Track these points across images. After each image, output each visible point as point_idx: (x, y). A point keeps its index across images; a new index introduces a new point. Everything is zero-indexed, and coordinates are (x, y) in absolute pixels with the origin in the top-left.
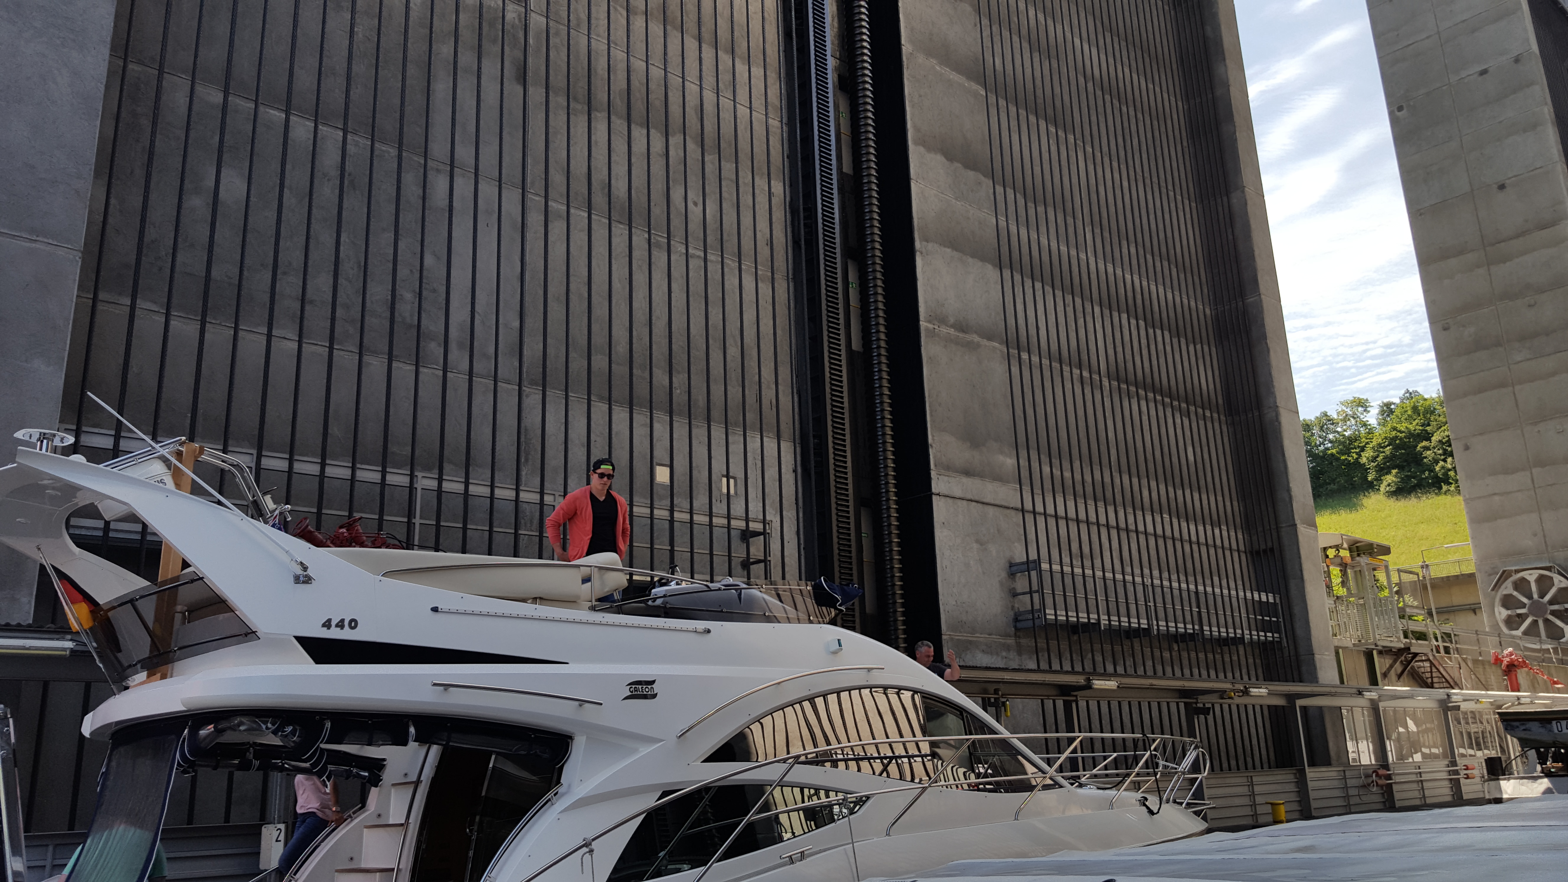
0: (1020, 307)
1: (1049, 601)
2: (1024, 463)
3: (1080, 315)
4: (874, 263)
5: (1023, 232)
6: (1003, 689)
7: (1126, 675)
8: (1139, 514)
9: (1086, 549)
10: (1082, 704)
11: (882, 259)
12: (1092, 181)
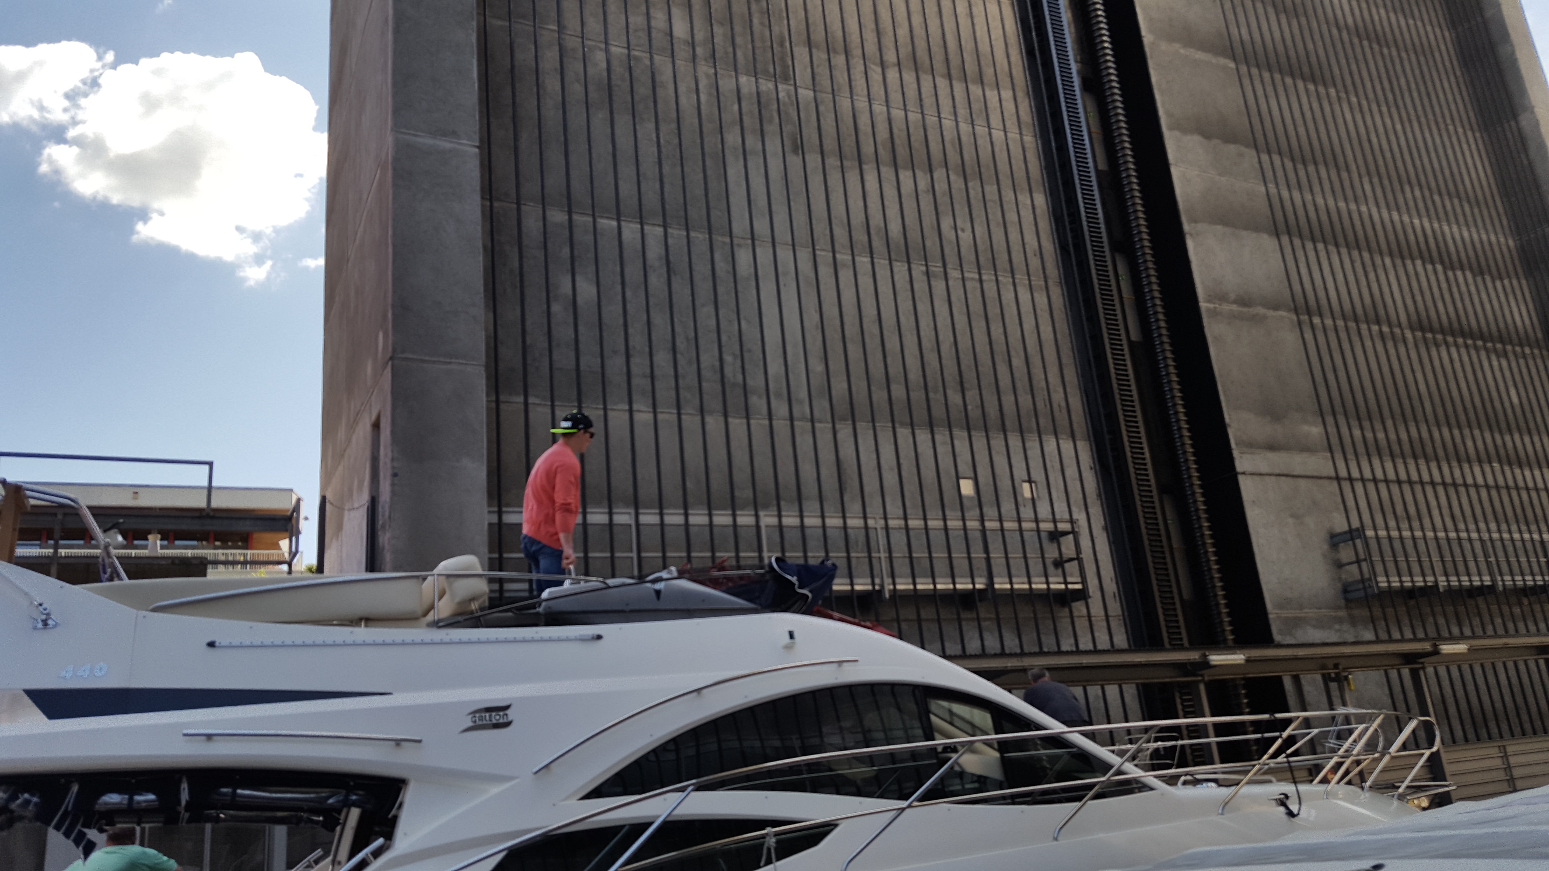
0: (1304, 271)
1: (1379, 568)
2: (1332, 430)
3: (1370, 269)
4: (1144, 254)
5: (1296, 195)
6: (1343, 663)
7: (1474, 637)
8: (1466, 466)
9: (1412, 510)
10: (1430, 670)
11: (1152, 248)
12: (1362, 131)
